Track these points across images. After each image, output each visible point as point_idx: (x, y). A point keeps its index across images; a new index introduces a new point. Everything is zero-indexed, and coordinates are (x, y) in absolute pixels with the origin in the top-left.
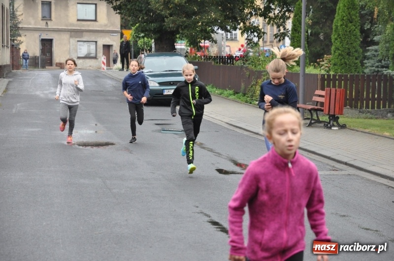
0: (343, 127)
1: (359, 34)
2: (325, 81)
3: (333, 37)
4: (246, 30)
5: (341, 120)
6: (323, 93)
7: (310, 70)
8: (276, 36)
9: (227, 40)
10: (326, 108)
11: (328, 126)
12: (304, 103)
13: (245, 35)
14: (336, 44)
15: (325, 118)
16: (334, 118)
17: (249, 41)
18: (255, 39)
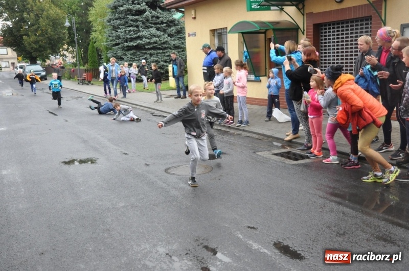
0: (92, 84)
1: (97, 56)
2: (86, 71)
3: (89, 57)
4: (61, 55)
5: (92, 82)
6: (85, 74)
7: (81, 68)
8: (72, 57)
9: (56, 59)
10: (86, 79)
11: (88, 84)
12: (80, 78)
13: (61, 57)
14: (90, 59)
15: (87, 82)
16: (89, 82)
17: (63, 60)
18: (65, 59)
